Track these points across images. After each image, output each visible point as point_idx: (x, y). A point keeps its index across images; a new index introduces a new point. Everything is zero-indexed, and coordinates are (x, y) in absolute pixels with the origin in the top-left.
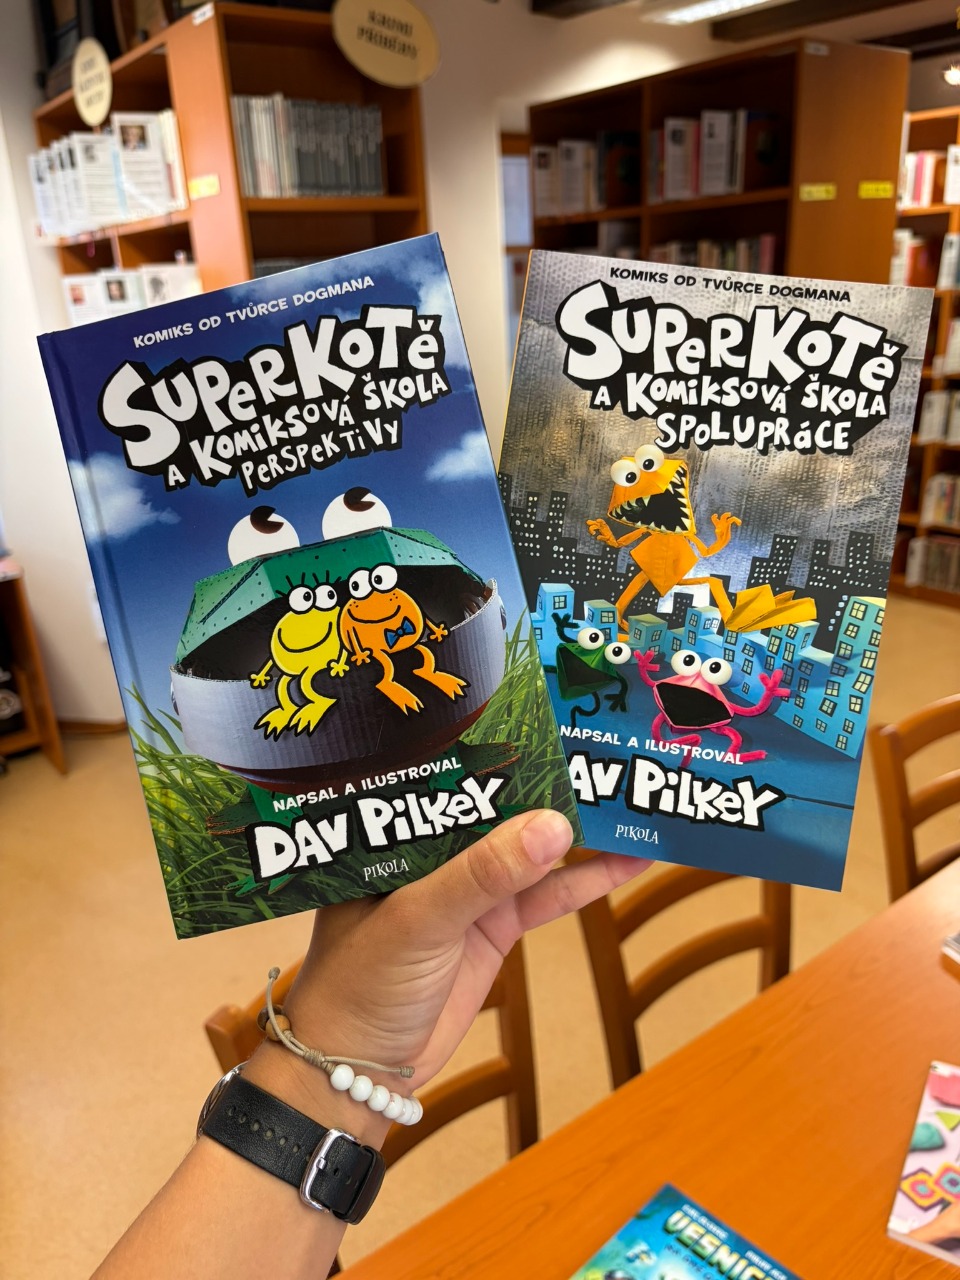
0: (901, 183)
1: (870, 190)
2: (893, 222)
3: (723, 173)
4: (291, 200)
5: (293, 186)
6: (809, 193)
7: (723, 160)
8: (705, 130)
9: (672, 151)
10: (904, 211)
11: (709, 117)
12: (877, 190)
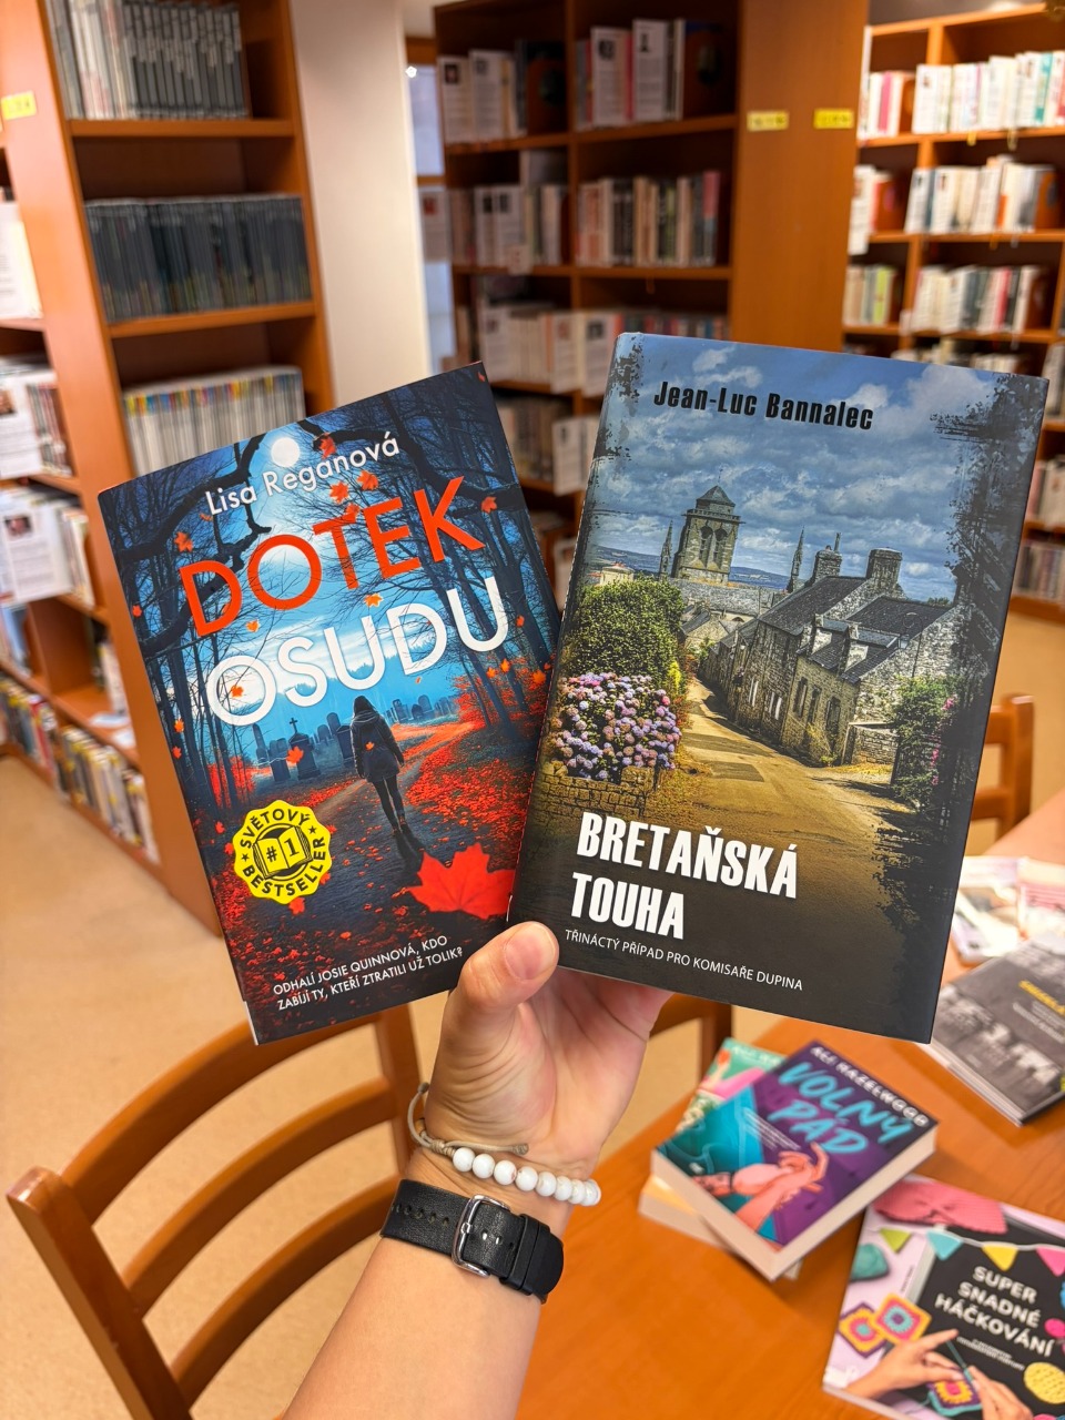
0: (862, 110)
1: (827, 119)
2: (854, 156)
3: (660, 95)
4: (128, 123)
5: (129, 105)
6: (758, 122)
7: (659, 79)
8: (638, 43)
9: (600, 66)
10: (868, 141)
11: (640, 26)
12: (835, 119)
